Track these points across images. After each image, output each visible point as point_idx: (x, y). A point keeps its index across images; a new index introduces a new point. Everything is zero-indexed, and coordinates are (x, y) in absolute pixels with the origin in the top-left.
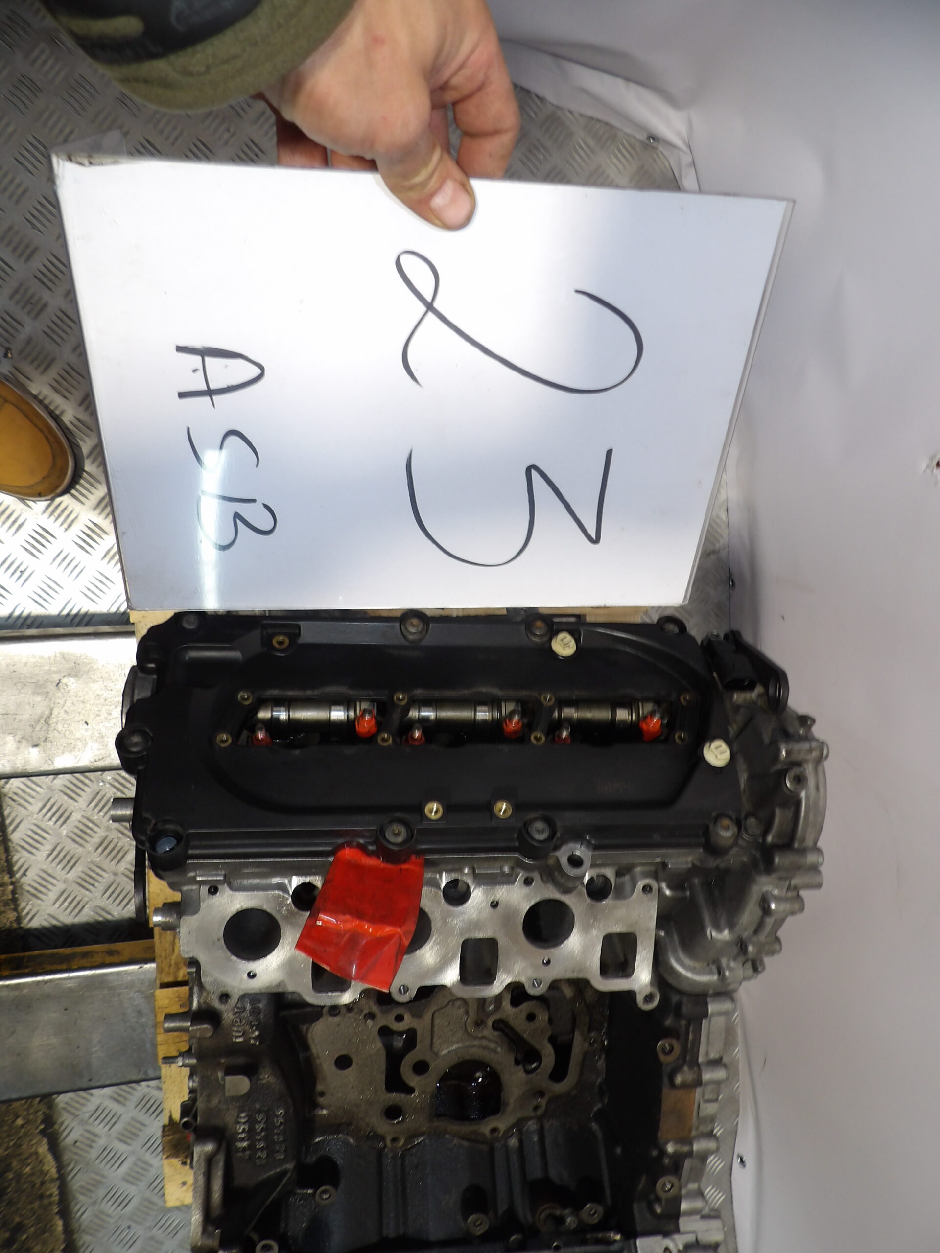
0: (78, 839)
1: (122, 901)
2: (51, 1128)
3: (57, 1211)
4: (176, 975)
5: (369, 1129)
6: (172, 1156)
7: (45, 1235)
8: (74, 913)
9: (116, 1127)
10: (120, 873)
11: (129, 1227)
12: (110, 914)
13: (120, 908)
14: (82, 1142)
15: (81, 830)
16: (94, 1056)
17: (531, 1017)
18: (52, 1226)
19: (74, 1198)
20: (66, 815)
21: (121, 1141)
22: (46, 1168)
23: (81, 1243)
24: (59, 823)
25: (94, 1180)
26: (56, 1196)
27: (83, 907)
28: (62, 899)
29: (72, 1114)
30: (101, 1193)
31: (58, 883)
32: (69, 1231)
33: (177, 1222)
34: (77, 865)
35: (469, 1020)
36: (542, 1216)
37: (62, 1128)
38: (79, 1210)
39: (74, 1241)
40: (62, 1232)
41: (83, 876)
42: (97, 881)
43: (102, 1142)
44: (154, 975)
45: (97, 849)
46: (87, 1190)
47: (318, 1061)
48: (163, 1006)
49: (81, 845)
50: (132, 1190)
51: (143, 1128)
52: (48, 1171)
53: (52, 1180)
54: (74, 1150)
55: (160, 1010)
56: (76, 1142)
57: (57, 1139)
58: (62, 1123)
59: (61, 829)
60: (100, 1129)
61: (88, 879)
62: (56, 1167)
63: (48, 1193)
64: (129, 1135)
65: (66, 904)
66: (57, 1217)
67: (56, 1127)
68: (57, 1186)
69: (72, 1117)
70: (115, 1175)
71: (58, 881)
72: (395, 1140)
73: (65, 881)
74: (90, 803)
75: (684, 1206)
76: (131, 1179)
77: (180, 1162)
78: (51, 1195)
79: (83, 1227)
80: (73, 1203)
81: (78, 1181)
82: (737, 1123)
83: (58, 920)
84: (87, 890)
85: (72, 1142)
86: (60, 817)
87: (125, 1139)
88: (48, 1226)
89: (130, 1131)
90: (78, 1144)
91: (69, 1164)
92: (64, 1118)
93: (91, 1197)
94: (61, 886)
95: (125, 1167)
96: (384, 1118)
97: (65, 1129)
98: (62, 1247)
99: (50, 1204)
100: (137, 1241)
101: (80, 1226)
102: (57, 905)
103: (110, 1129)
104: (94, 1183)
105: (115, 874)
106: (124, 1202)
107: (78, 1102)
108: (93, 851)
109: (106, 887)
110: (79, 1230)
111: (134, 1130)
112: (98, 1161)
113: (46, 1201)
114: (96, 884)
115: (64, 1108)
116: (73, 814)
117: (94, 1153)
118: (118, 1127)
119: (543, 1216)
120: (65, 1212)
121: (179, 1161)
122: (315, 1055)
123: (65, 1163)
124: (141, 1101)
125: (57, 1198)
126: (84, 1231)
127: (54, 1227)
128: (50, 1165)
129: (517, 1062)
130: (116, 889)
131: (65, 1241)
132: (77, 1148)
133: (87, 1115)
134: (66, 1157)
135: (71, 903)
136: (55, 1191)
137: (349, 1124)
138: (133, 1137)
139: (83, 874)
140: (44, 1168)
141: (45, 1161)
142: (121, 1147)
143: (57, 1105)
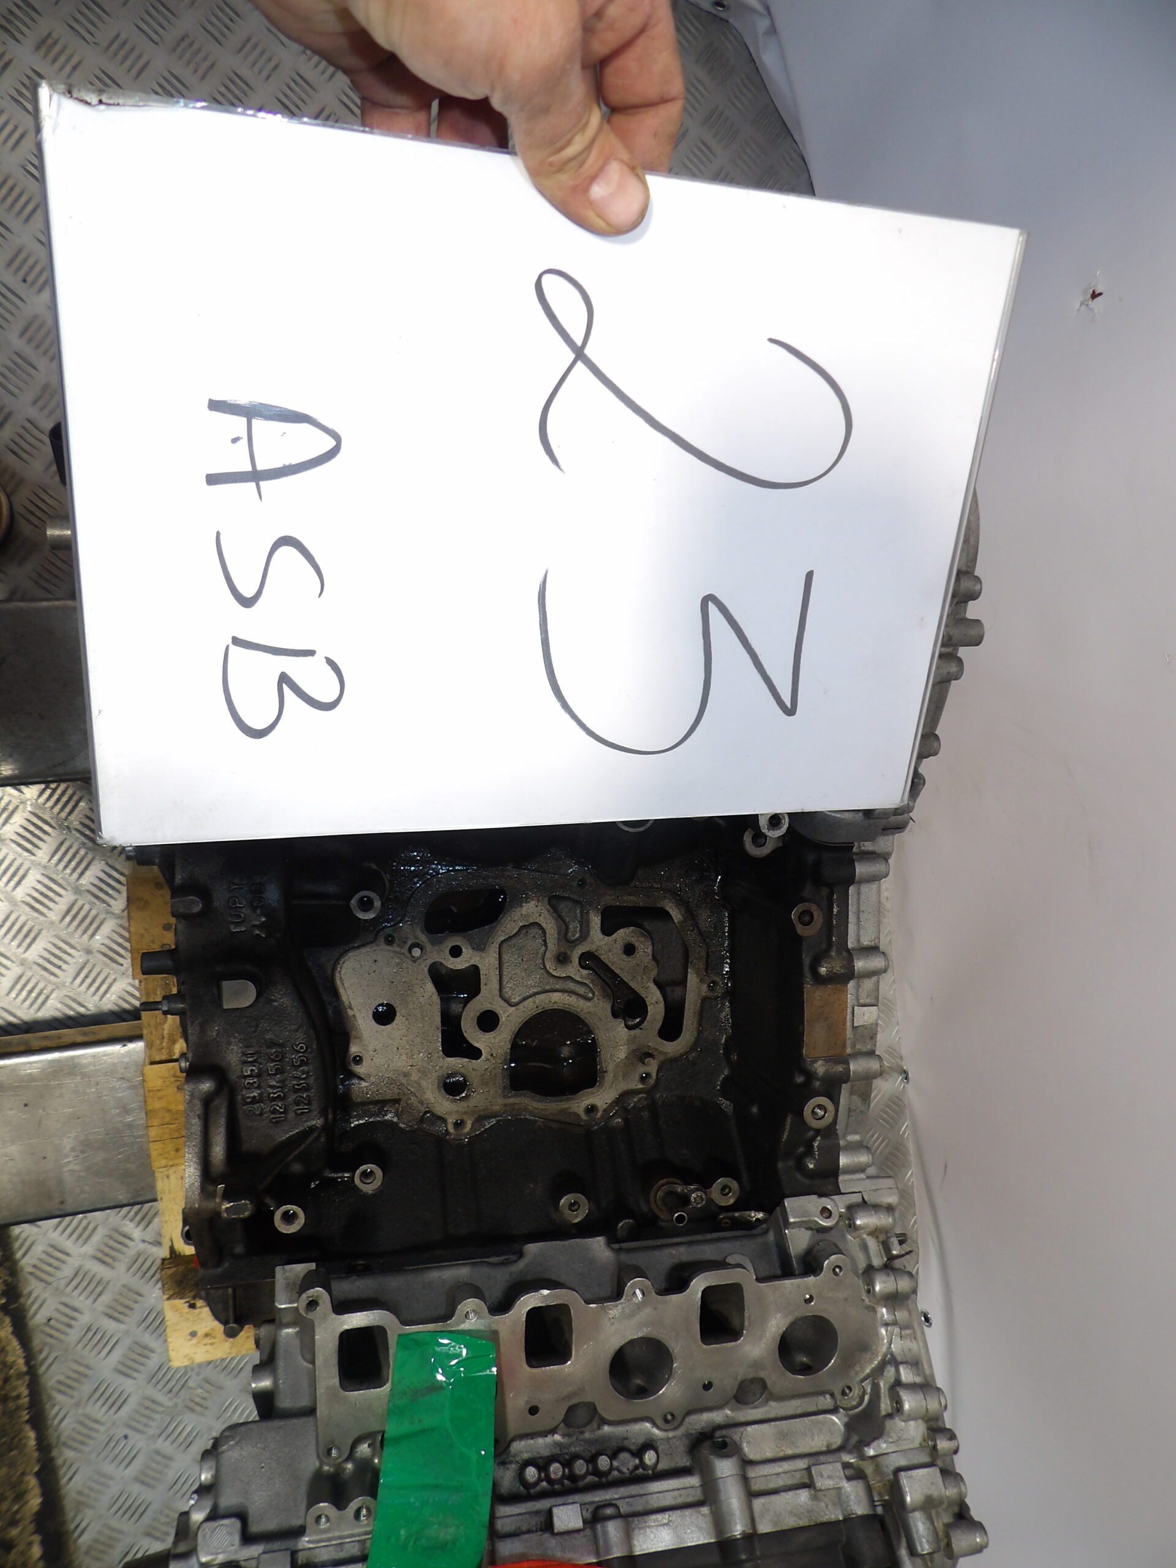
0: (37, 906)
1: (98, 988)
2: (16, 1303)
3: (27, 1417)
4: (170, 1051)
5: (423, 1109)
6: (175, 1296)
7: (13, 1453)
8: (36, 1006)
9: (103, 1298)
10: (94, 950)
11: (126, 1437)
12: (83, 1006)
13: (97, 998)
14: (57, 1320)
15: (42, 894)
16: (66, 1169)
17: (629, 950)
18: (21, 1440)
19: (50, 1397)
20: (21, 873)
21: (111, 1317)
22: (10, 1359)
23: (60, 1462)
24: (13, 883)
25: (76, 1371)
26: (25, 1397)
27: (47, 998)
28: (19, 987)
29: (42, 1280)
30: (87, 1388)
31: (14, 964)
32: (45, 1447)
33: (189, 1429)
34: (38, 939)
35: (548, 955)
36: (658, 1194)
37: (30, 1301)
38: (57, 1414)
39: (52, 1459)
40: (35, 1448)
41: (47, 955)
42: (65, 962)
43: (85, 1319)
44: (142, 1055)
45: (64, 917)
46: (65, 1387)
47: (350, 1013)
48: (155, 1088)
49: (42, 914)
50: (128, 1385)
51: (139, 1298)
52: (14, 1362)
53: (20, 1375)
54: (47, 1330)
55: (151, 1094)
56: (50, 1320)
57: (24, 1317)
58: (30, 1293)
59: (14, 893)
60: (81, 1301)
61: (52, 959)
62: (25, 1357)
63: (14, 1394)
64: (120, 1308)
65: (24, 993)
66: (27, 1427)
67: (22, 1300)
68: (26, 1383)
69: (43, 1285)
70: (105, 1365)
71: (13, 962)
72: (458, 1125)
73: (23, 963)
74: (53, 856)
75: (843, 1160)
76: (125, 1370)
77: (187, 1304)
78: (18, 1397)
79: (63, 1439)
80: (48, 1406)
81: (52, 1376)
82: (918, 1269)
83: (14, 1016)
84: (52, 974)
85: (45, 1321)
86: (13, 875)
87: (116, 1315)
88: (16, 1440)
89: (122, 1304)
90: (52, 1322)
91: (41, 1351)
92: (32, 1287)
93: (72, 1397)
94: (16, 970)
95: (117, 1355)
96: (443, 1092)
97: (33, 1303)
98: (36, 1469)
99: (18, 1408)
100: (137, 1457)
101: (59, 1437)
102: (13, 995)
103: (95, 1301)
104: (75, 1376)
105: (89, 952)
106: (117, 1402)
107: (50, 1265)
108: (57, 922)
109: (77, 970)
110: (58, 1442)
111: (128, 1302)
112: (80, 1346)
113: (11, 1405)
114: (64, 966)
115: (31, 1274)
116: (30, 871)
117: (74, 1335)
118: (105, 1298)
119: (660, 1194)
120: (38, 1420)
121: (186, 1302)
122: (347, 1003)
123: (36, 1349)
124: (136, 1261)
125: (26, 1400)
126: (65, 1444)
127: (23, 1442)
128: (16, 1355)
129: (615, 1015)
130: (90, 971)
131: (39, 1461)
132: (52, 1327)
133: (63, 1282)
134: (37, 1341)
135: (30, 992)
136: (24, 1391)
137: (397, 1101)
138: (126, 1311)
139: (46, 952)
140: (7, 1359)
141: (9, 1348)
142: (110, 1326)
143: (22, 1269)
